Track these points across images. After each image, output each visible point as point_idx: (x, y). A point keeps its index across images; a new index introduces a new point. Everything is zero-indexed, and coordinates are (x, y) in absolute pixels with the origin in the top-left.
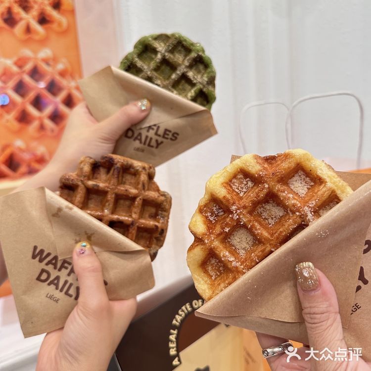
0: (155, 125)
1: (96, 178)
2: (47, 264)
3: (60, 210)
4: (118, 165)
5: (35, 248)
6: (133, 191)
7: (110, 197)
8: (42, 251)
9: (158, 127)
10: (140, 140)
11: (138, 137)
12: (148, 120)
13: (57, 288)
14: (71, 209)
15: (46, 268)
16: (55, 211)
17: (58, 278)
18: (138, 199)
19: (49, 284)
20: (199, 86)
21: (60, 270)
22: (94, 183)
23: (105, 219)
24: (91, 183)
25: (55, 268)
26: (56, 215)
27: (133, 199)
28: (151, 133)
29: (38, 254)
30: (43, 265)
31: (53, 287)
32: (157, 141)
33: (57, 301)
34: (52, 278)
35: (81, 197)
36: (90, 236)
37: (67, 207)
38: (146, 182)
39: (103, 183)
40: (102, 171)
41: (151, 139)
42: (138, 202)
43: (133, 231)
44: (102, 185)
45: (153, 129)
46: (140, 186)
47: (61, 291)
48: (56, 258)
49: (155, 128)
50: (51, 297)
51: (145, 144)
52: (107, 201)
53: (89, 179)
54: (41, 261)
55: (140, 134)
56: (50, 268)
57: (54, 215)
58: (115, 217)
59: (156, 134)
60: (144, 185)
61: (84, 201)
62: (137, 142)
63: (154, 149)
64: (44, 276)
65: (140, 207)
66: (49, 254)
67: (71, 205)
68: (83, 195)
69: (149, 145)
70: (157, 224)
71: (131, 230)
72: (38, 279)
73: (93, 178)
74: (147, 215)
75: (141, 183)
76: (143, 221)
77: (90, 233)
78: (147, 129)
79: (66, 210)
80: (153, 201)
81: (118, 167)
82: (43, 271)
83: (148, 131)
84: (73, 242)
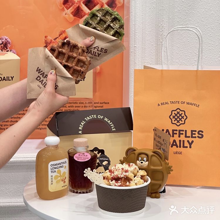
0: (97, 47)
1: (63, 48)
2: (40, 75)
3: (49, 56)
4: (72, 44)
5: (38, 68)
6: (75, 55)
7: (66, 56)
8: (40, 69)
9: (99, 47)
10: (91, 53)
11: (90, 52)
12: (94, 45)
13: (42, 84)
14: (52, 57)
15: (40, 76)
16: (47, 57)
17: (43, 80)
18: (76, 59)
19: (39, 82)
20: (115, 29)
21: (44, 78)
22: (61, 50)
23: (63, 63)
24: (60, 50)
25: (43, 77)
26: (47, 58)
27: (75, 58)
28: (96, 50)
29: (39, 70)
30: (39, 75)
31: (40, 83)
32: (98, 53)
33: (40, 88)
34: (41, 80)
35: (56, 54)
36: (56, 68)
37: (51, 56)
38: (80, 52)
39: (65, 50)
40: (66, 46)
41: (96, 52)
42: (76, 60)
43: (72, 70)
44: (64, 51)
45: (96, 48)
46: (78, 54)
47: (43, 85)
48: (44, 73)
49: (97, 48)
50: (39, 86)
51: (93, 55)
52: (65, 57)
53: (60, 48)
54: (39, 73)
55: (91, 51)
56: (41, 76)
57: (46, 58)
58: (66, 63)
59: (98, 50)
60: (79, 54)
61: (57, 56)
62: (90, 54)
63: (97, 57)
64: (39, 79)
65: (76, 61)
66: (42, 71)
67: (52, 56)
68: (57, 54)
69: (95, 55)
70: (81, 69)
71: (71, 69)
72: (37, 79)
73: (62, 48)
74: (79, 66)
75: (78, 53)
76: (76, 67)
77: (56, 67)
78: (94, 48)
79: (51, 57)
80: (82, 60)
81: (71, 45)
82: (39, 76)
83: (94, 49)
84: (51, 69)
